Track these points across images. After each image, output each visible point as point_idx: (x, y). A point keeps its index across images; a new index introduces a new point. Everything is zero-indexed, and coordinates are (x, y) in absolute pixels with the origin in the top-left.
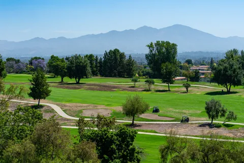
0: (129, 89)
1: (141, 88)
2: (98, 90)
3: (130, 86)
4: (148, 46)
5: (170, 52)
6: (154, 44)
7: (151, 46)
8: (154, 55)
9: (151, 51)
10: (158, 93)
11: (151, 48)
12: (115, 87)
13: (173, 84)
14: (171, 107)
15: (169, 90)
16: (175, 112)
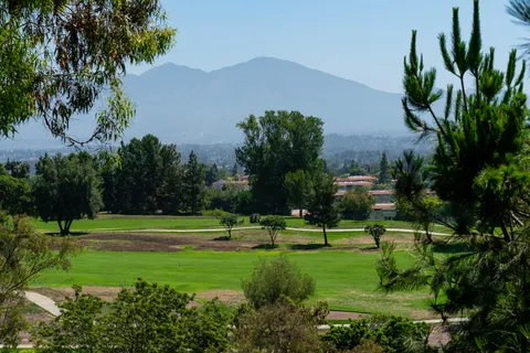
0: (217, 243)
1: (249, 242)
2: (129, 250)
3: (218, 236)
4: (243, 125)
5: (303, 142)
6: (258, 121)
7: (249, 125)
8: (260, 150)
9: (252, 140)
10: (299, 252)
11: (251, 132)
12: (175, 241)
13: (336, 227)
14: (354, 288)
15: (326, 245)
16: (367, 300)
